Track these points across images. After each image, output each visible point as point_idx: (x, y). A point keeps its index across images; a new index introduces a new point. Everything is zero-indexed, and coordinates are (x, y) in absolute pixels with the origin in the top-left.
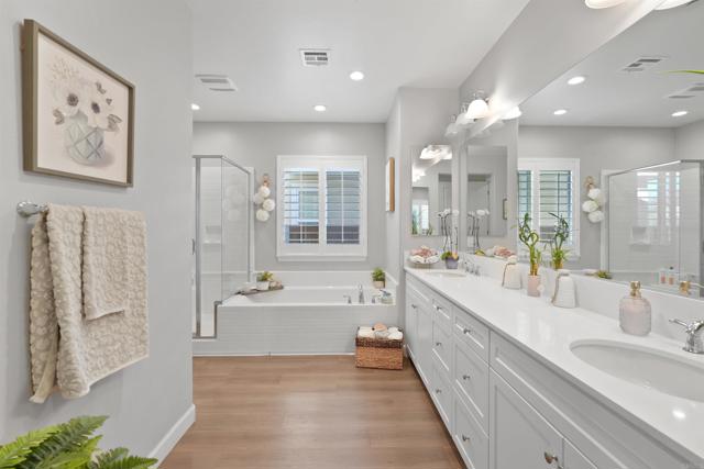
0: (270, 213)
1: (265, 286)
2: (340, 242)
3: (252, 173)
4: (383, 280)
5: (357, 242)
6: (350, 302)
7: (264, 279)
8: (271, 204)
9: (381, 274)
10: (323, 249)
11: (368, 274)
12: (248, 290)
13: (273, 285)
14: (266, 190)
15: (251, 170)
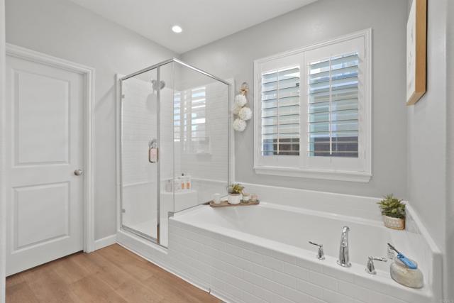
0: (247, 122)
1: (236, 199)
2: (327, 155)
3: (233, 84)
4: (403, 217)
5: (356, 155)
6: (320, 255)
7: (235, 191)
8: (247, 113)
9: (397, 205)
10: (305, 161)
11: (374, 203)
12: (217, 202)
13: (247, 199)
14: (242, 99)
15: (230, 81)
